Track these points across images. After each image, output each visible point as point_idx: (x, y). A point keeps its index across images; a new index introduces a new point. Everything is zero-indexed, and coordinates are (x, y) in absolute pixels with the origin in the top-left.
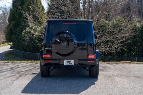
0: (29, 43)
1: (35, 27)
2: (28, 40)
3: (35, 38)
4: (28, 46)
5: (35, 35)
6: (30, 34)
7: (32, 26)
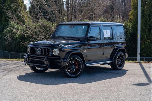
0: (10, 42)
1: (17, 26)
2: (10, 39)
3: (17, 37)
4: (9, 46)
5: (16, 35)
6: (12, 33)
7: (13, 25)
